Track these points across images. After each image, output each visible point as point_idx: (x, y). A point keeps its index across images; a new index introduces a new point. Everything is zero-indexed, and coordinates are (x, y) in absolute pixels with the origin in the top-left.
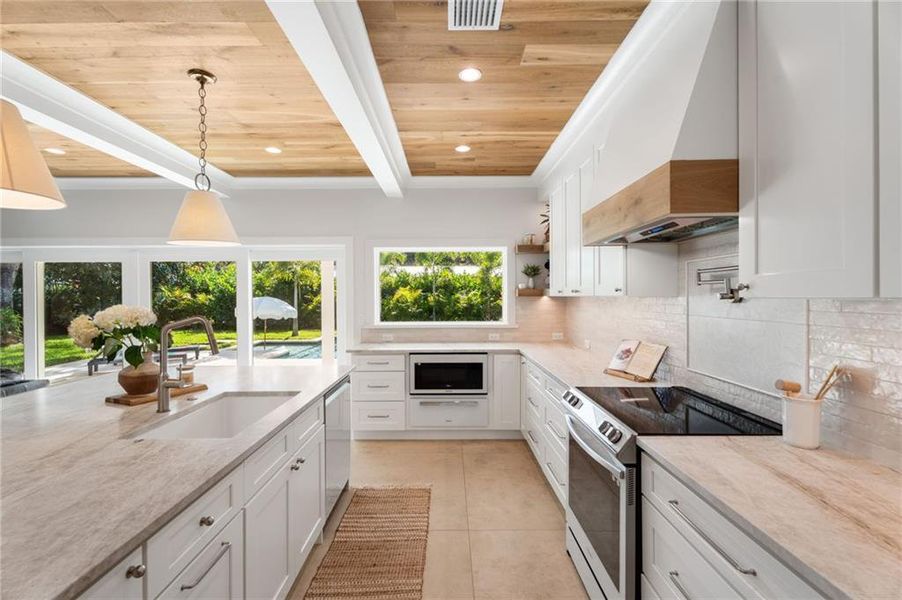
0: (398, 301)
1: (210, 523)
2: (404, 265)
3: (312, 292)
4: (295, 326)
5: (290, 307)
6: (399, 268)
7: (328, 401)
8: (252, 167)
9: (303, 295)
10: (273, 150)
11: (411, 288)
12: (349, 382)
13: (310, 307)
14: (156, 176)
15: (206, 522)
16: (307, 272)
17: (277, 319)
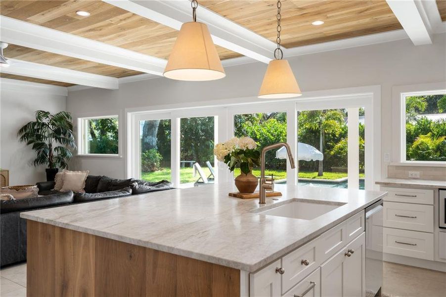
0: (417, 147)
1: (307, 264)
2: (424, 113)
3: (334, 140)
4: (321, 168)
5: (317, 151)
6: (419, 117)
7: (368, 214)
8: (300, 39)
9: (326, 142)
10: (318, 23)
11: (433, 135)
12: (382, 204)
13: (332, 153)
14: (242, 56)
15: (304, 263)
16: (331, 122)
17: (307, 160)
